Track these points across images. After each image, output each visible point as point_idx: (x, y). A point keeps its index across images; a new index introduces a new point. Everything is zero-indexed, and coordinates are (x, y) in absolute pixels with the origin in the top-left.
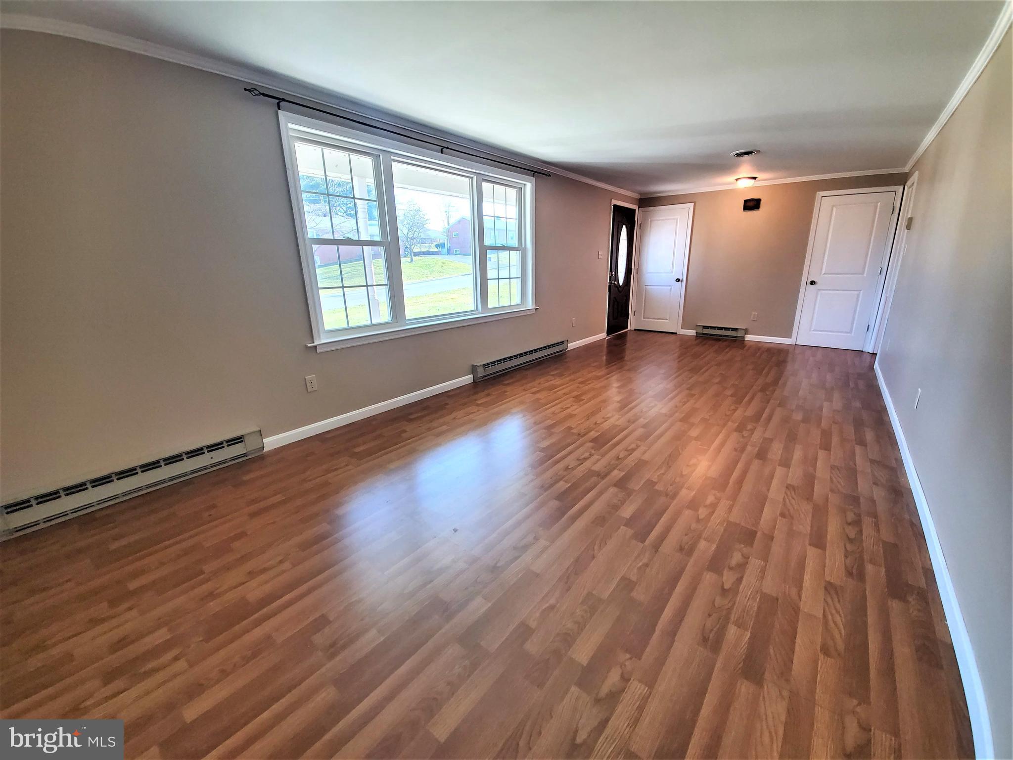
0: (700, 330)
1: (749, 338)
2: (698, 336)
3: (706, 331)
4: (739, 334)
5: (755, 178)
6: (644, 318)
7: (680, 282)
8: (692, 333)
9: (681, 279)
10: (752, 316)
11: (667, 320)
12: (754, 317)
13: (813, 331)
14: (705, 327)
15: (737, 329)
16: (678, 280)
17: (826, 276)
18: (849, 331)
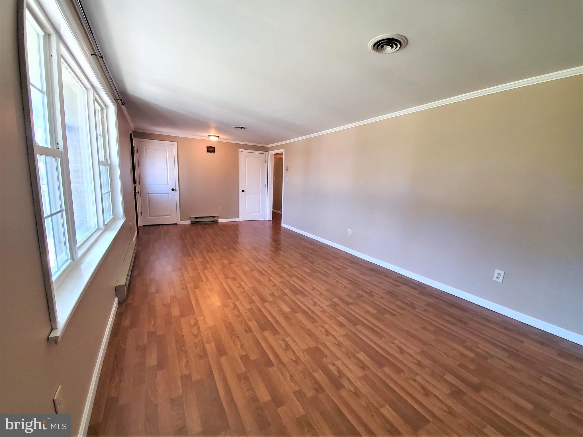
0: (194, 220)
1: (220, 220)
2: (192, 224)
3: (197, 220)
4: (216, 219)
5: (218, 137)
6: (150, 217)
7: (175, 191)
8: (188, 222)
9: (175, 189)
10: (220, 209)
11: (169, 216)
12: (221, 210)
13: (247, 213)
14: (197, 218)
15: (214, 217)
16: (173, 190)
17: (247, 188)
18: (259, 212)
